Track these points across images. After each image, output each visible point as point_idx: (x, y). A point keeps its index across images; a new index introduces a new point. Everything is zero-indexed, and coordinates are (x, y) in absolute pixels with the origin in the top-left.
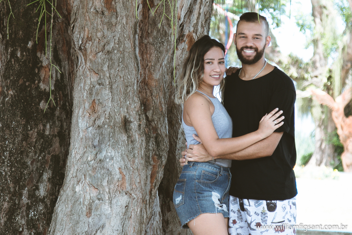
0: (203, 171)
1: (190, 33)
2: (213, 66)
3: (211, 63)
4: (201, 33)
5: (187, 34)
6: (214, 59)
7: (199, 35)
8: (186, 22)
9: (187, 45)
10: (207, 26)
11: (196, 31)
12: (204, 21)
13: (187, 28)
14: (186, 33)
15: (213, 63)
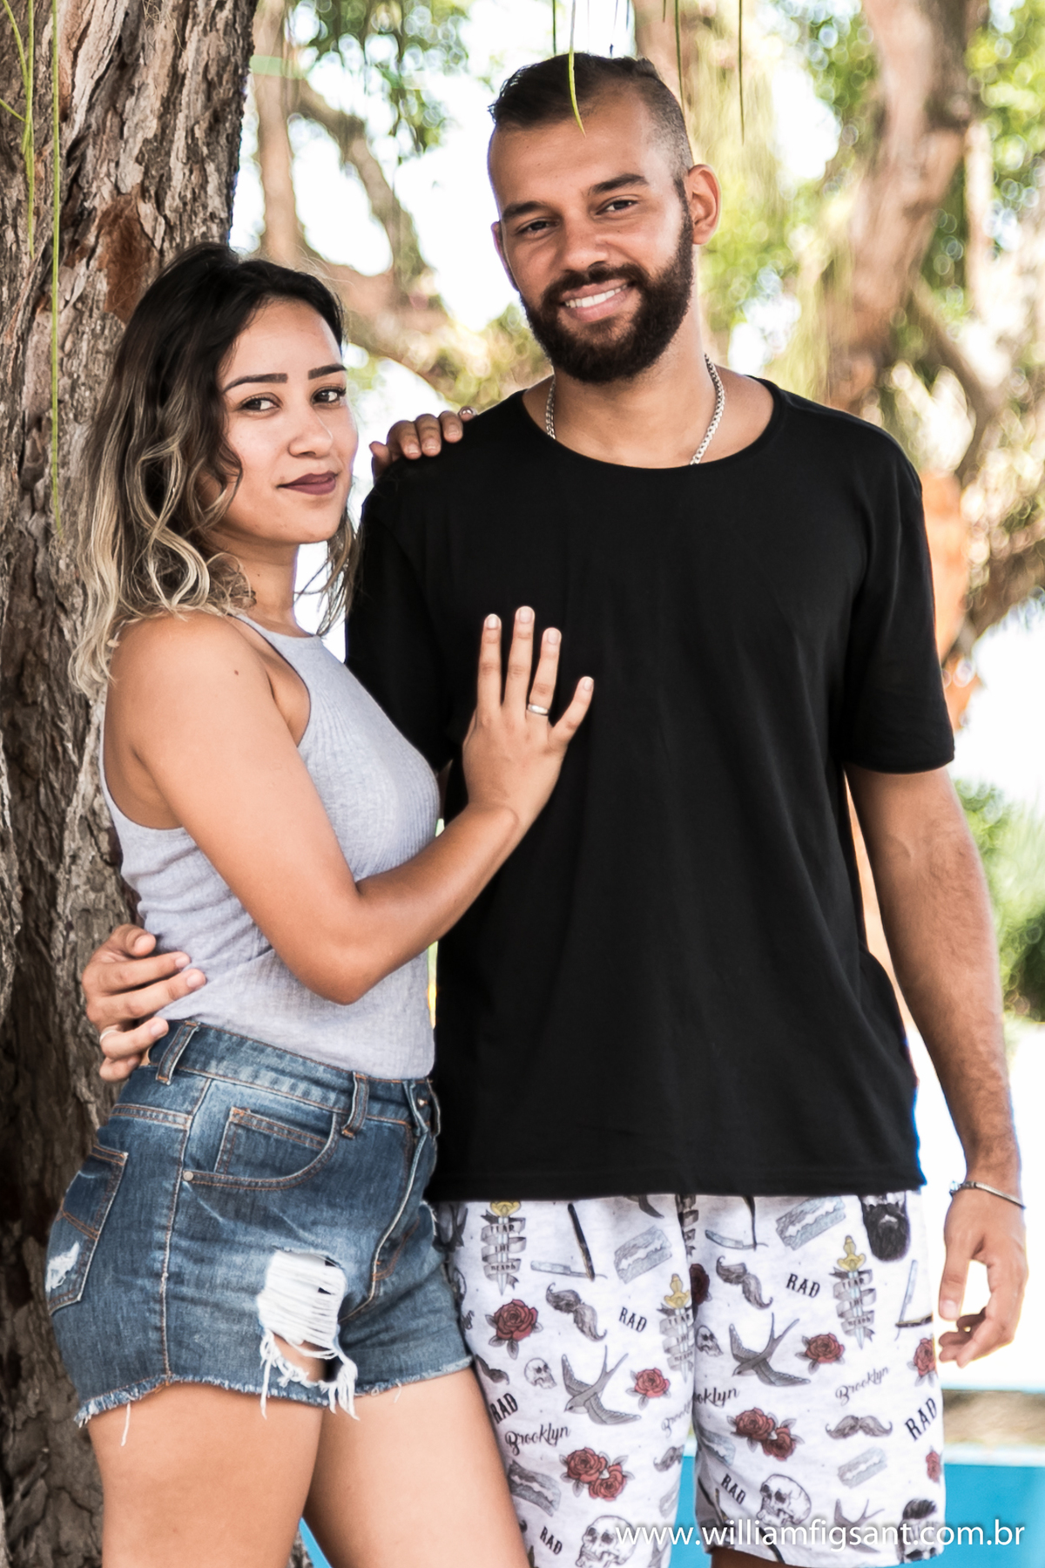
0: (233, 1109)
1: (122, 199)
2: (279, 421)
3: (265, 405)
4: (189, 196)
5: (104, 207)
6: (282, 378)
7: (176, 210)
8: (97, 134)
9: (102, 275)
10: (222, 156)
11: (156, 188)
12: (204, 125)
13: (104, 169)
14: (97, 202)
15: (277, 403)
